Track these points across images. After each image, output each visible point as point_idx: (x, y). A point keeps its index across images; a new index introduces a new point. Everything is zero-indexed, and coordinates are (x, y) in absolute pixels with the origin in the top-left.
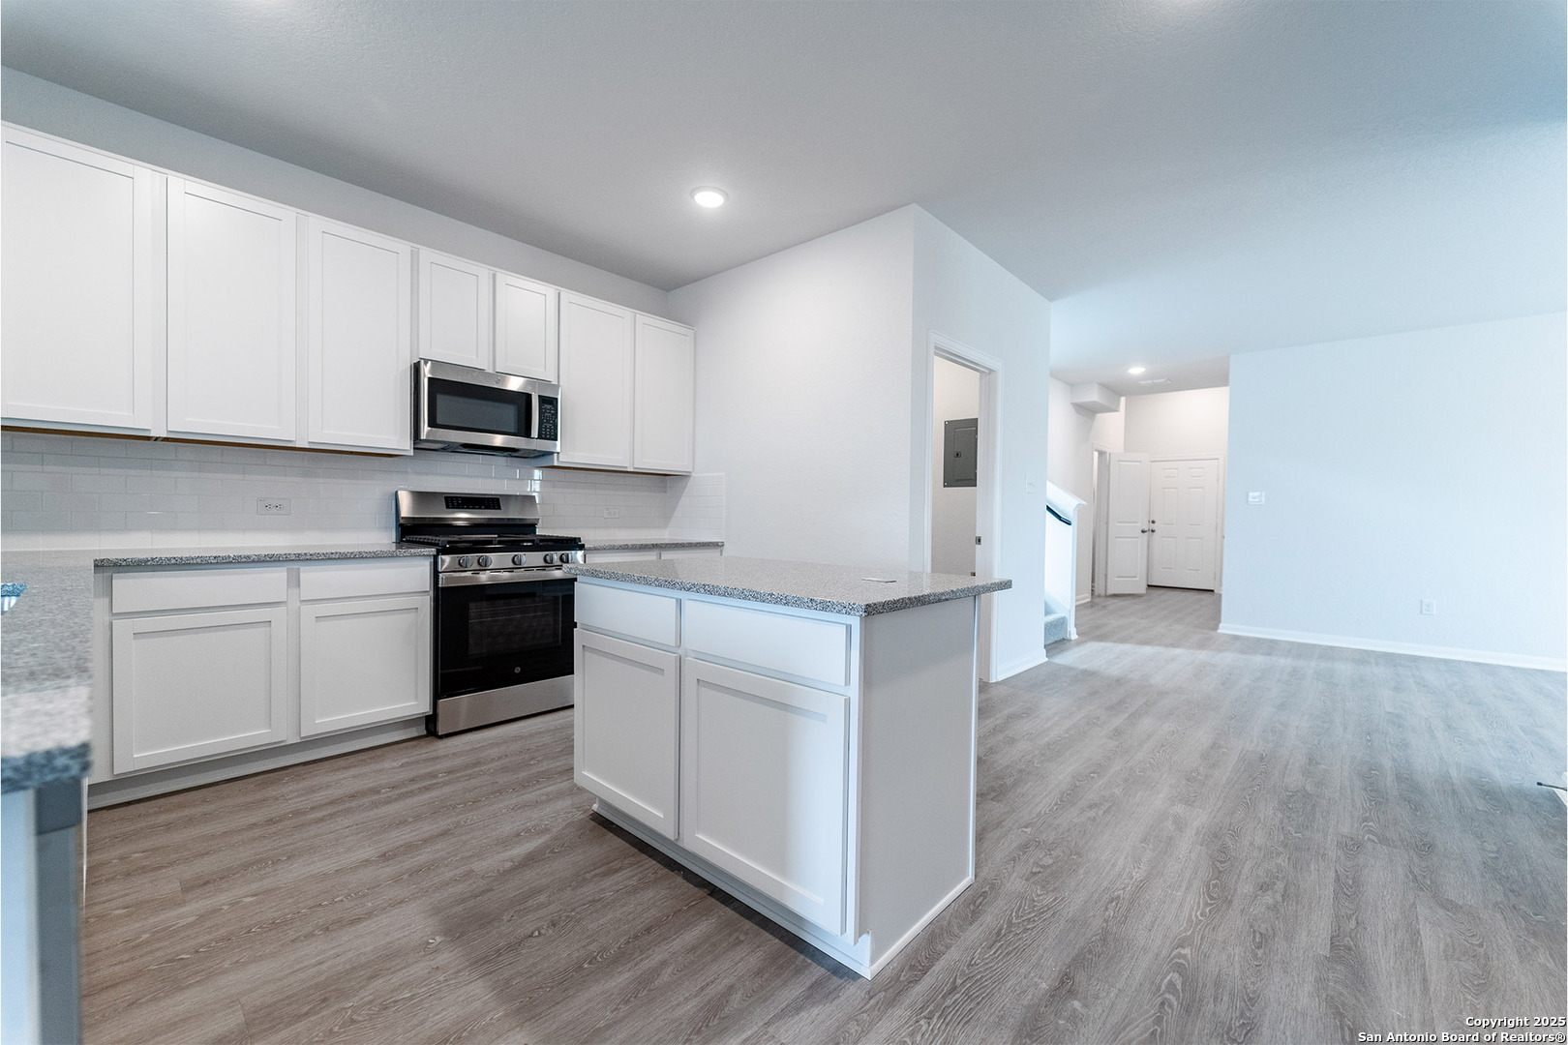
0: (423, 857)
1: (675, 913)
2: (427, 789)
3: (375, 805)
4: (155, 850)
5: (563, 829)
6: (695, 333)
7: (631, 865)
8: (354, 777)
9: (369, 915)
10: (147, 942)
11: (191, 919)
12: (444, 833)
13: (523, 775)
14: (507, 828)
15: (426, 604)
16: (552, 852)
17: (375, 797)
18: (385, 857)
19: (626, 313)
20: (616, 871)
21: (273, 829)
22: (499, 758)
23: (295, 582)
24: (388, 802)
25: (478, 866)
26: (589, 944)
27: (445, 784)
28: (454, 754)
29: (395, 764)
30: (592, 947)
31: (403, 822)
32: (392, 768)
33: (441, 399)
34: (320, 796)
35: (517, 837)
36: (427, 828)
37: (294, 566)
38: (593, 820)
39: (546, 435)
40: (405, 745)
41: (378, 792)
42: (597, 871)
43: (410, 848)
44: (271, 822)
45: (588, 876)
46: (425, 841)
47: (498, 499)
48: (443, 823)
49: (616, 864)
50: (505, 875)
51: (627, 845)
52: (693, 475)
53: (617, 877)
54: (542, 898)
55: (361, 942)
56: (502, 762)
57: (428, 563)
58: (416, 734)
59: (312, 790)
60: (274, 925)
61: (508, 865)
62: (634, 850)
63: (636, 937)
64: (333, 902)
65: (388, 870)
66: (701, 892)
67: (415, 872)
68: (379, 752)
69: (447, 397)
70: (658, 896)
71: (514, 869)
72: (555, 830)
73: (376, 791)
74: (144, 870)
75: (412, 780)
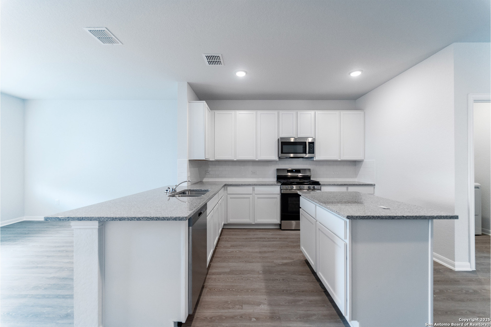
0: (266, 255)
1: (312, 291)
2: (274, 241)
3: (263, 241)
4: (230, 238)
5: (297, 260)
6: (364, 113)
7: (308, 275)
8: (262, 234)
9: (253, 262)
10: (223, 253)
11: (230, 252)
12: (272, 252)
13: (295, 244)
14: (285, 255)
15: (279, 197)
16: (292, 264)
17: (264, 240)
18: (260, 252)
19: (337, 112)
20: (304, 275)
21: (247, 240)
22: (292, 239)
23: (254, 190)
24: (266, 241)
25: (275, 261)
26: (288, 287)
27: (278, 241)
28: (283, 235)
29: (271, 234)
30: (288, 288)
31: (266, 247)
32: (269, 234)
33: (284, 146)
34: (256, 236)
35: (286, 258)
36: (270, 249)
37: (254, 186)
38: (305, 261)
39: (311, 152)
40: (274, 230)
41: (265, 239)
42: (299, 273)
43: (265, 252)
44: (246, 239)
45: (296, 273)
46: (268, 252)
47: (300, 170)
48: (273, 250)
49: (304, 273)
50: (279, 265)
51: (310, 270)
52: (365, 160)
53: (303, 276)
54: (284, 273)
55: (249, 266)
56: (292, 240)
57: (279, 187)
58: (277, 228)
59: (255, 235)
60: (239, 258)
61: (281, 263)
62: (311, 272)
63: (299, 291)
64: (249, 257)
65: (259, 255)
66: (322, 290)
67: (263, 257)
68: (269, 230)
69: (285, 146)
70: (310, 285)
71: (281, 265)
72: (295, 260)
73: (265, 238)
74: (227, 241)
75: (272, 238)
